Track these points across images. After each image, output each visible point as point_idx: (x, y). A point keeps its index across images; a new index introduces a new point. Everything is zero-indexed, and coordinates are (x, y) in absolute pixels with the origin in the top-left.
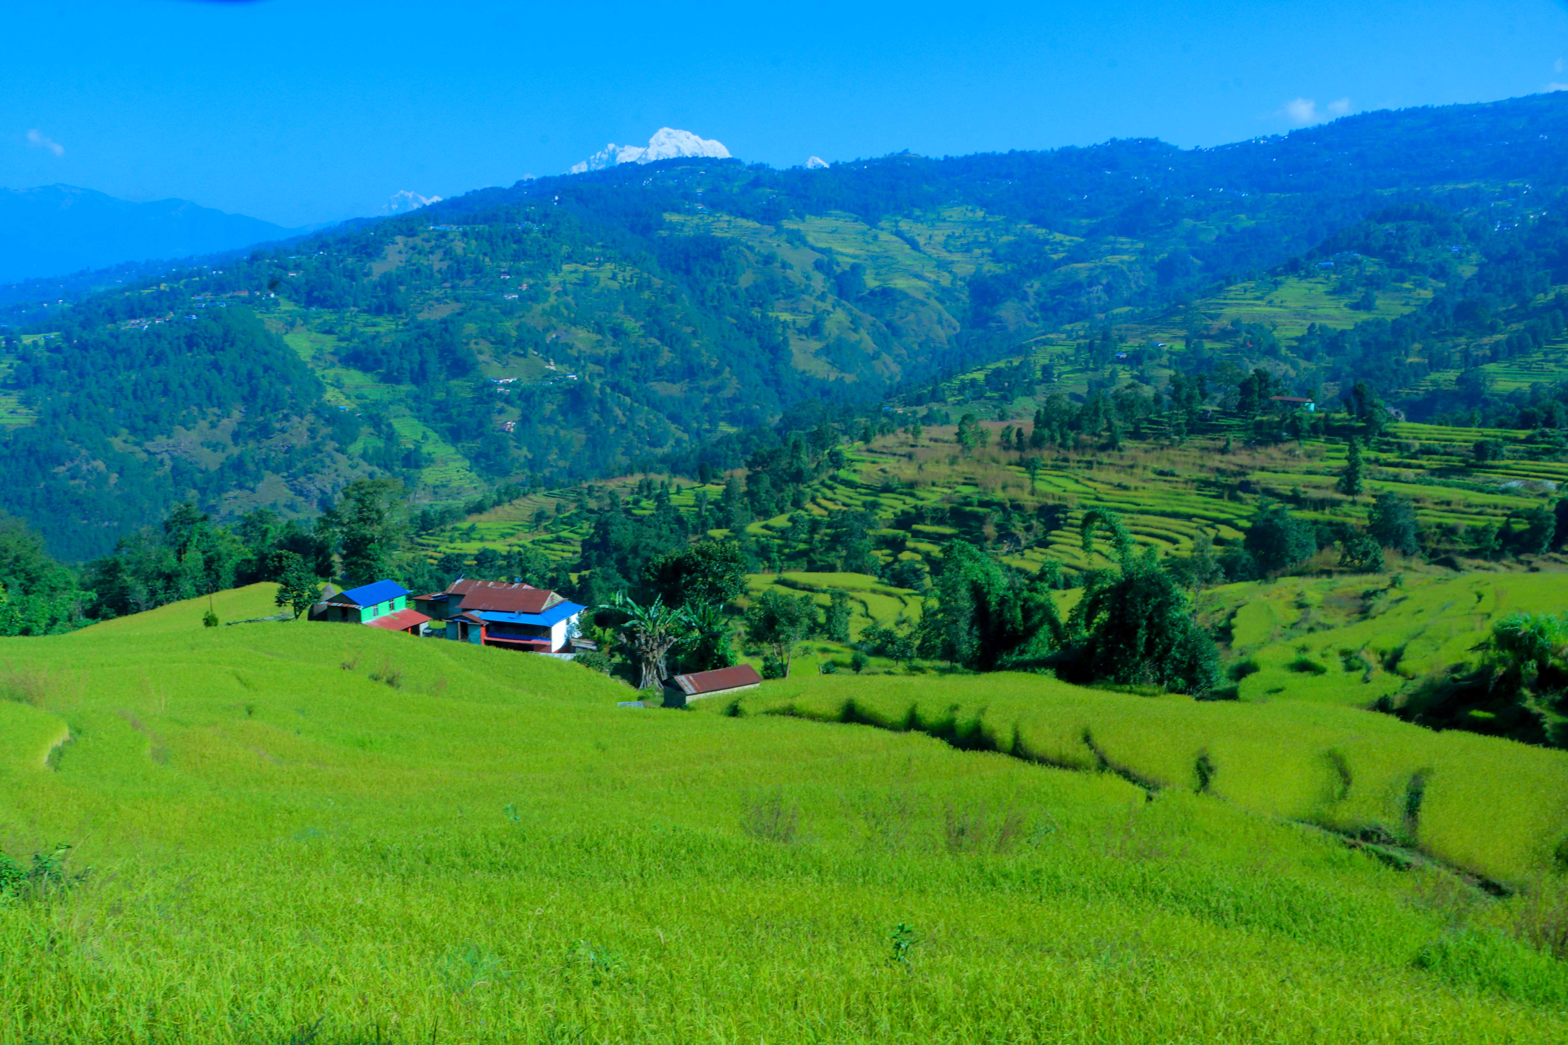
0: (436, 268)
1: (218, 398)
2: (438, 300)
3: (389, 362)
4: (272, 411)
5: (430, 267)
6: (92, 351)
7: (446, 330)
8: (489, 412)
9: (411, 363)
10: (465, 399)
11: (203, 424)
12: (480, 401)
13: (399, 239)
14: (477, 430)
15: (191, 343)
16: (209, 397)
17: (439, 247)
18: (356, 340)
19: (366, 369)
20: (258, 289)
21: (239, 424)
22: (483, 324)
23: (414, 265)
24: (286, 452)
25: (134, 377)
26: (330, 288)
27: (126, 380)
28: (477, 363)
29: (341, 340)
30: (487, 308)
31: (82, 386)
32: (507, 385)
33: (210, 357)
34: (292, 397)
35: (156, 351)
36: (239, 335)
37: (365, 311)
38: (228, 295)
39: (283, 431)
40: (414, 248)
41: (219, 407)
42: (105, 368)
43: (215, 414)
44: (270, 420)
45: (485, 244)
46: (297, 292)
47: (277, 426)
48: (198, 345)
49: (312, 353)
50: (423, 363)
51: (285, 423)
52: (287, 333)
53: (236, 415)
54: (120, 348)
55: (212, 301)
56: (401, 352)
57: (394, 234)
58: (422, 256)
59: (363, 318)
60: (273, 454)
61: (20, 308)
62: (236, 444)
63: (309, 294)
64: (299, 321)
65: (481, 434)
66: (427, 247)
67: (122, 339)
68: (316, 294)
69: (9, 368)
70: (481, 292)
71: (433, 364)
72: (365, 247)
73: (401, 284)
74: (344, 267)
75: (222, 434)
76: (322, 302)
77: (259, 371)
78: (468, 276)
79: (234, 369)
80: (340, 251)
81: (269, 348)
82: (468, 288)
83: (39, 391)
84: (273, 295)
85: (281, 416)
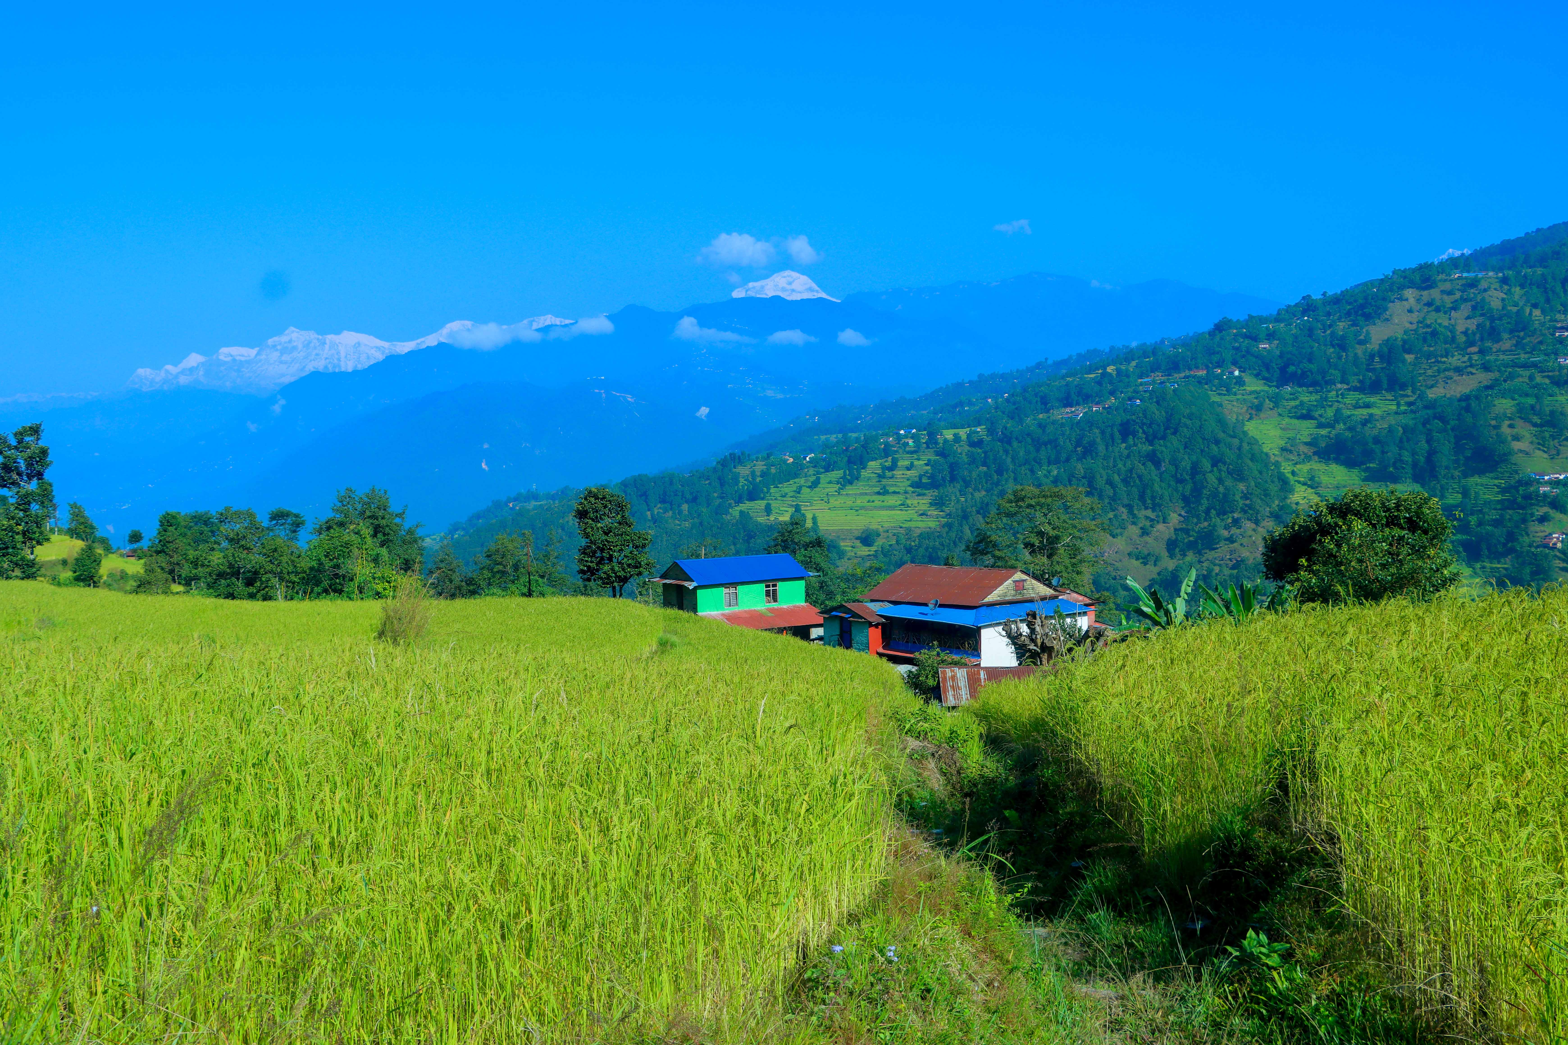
0: (1460, 328)
1: (1153, 498)
2: (1459, 370)
3: (1383, 452)
4: (1218, 515)
5: (1452, 329)
6: (1015, 444)
7: (1468, 409)
8: (1524, 521)
9: (1414, 454)
10: (1487, 503)
11: (1133, 531)
12: (1512, 504)
13: (1409, 293)
14: (1505, 545)
15: (1126, 431)
16: (1142, 498)
17: (1466, 300)
18: (1342, 426)
19: (1350, 464)
20: (1219, 366)
21: (1176, 530)
22: (1523, 400)
23: (1428, 326)
24: (1233, 568)
25: (1055, 473)
26: (1310, 361)
27: (1045, 476)
28: (1510, 453)
29: (1321, 426)
30: (1531, 378)
31: (997, 484)
32: (1556, 483)
33: (1146, 448)
34: (1245, 497)
35: (1085, 441)
36: (1183, 420)
37: (1355, 389)
38: (1183, 375)
39: (1231, 540)
40: (1429, 304)
41: (1154, 510)
42: (1026, 462)
43: (1147, 518)
44: (1215, 526)
45: (1536, 294)
46: (1267, 367)
47: (1225, 533)
48: (1134, 434)
49: (1282, 443)
50: (1431, 455)
51: (1234, 531)
52: (1250, 419)
53: (1174, 518)
54: (1046, 439)
55: (1162, 383)
56: (1401, 441)
57: (1402, 288)
58: (1441, 314)
59: (1352, 397)
60: (1217, 569)
61: (961, 404)
62: (1172, 556)
63: (1283, 370)
64: (1268, 404)
65: (1512, 550)
66: (1448, 300)
67: (1050, 429)
68: (1292, 369)
69: (927, 465)
70: (1523, 357)
71: (1445, 457)
72: (1362, 307)
73: (1409, 352)
74: (1332, 333)
75: (1156, 543)
76: (1300, 380)
77: (1206, 464)
78: (1505, 336)
79: (1174, 462)
80: (1329, 314)
81: (1221, 435)
82: (1504, 352)
83: (952, 490)
84: (1237, 373)
85: (1230, 520)
